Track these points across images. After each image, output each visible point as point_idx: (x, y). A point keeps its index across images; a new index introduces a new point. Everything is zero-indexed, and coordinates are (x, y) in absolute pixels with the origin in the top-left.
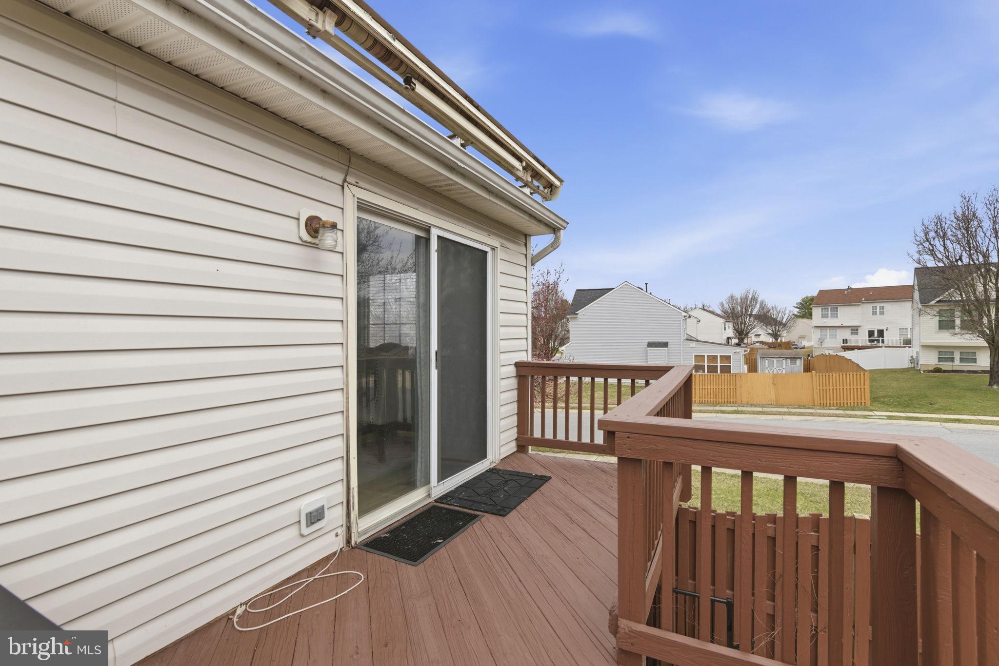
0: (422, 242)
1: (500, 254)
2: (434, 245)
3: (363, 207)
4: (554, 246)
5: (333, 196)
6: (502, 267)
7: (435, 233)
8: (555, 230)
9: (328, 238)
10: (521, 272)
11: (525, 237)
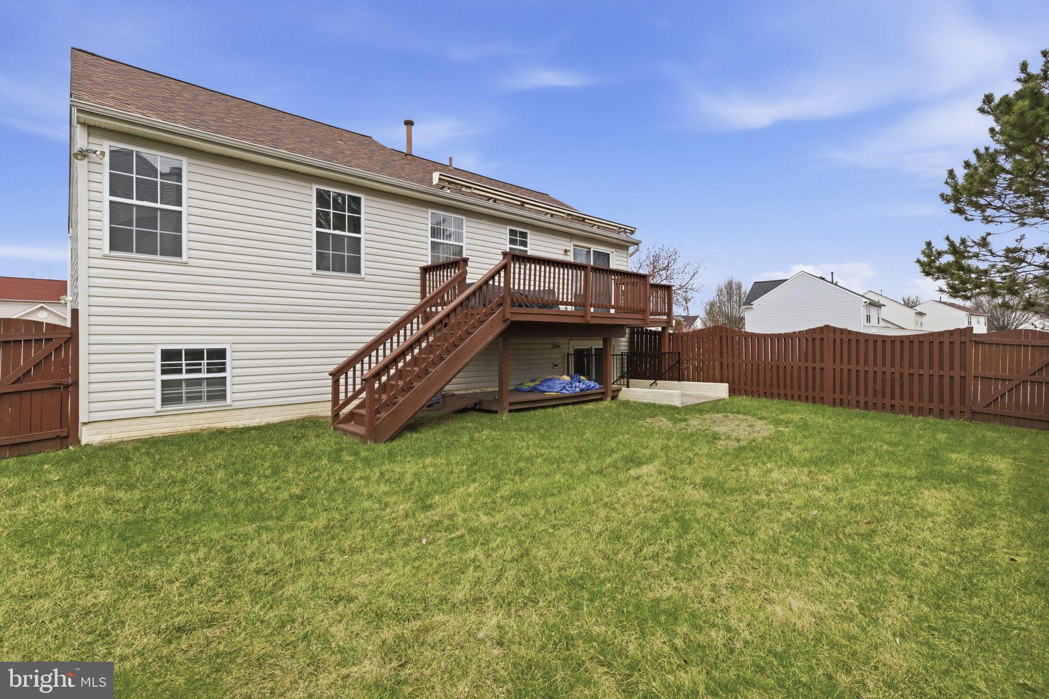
0: (588, 252)
1: (615, 253)
2: (592, 252)
3: (574, 245)
4: (637, 250)
5: (568, 244)
6: (615, 258)
7: (592, 250)
8: (637, 244)
9: (569, 253)
10: (626, 259)
11: (627, 248)
